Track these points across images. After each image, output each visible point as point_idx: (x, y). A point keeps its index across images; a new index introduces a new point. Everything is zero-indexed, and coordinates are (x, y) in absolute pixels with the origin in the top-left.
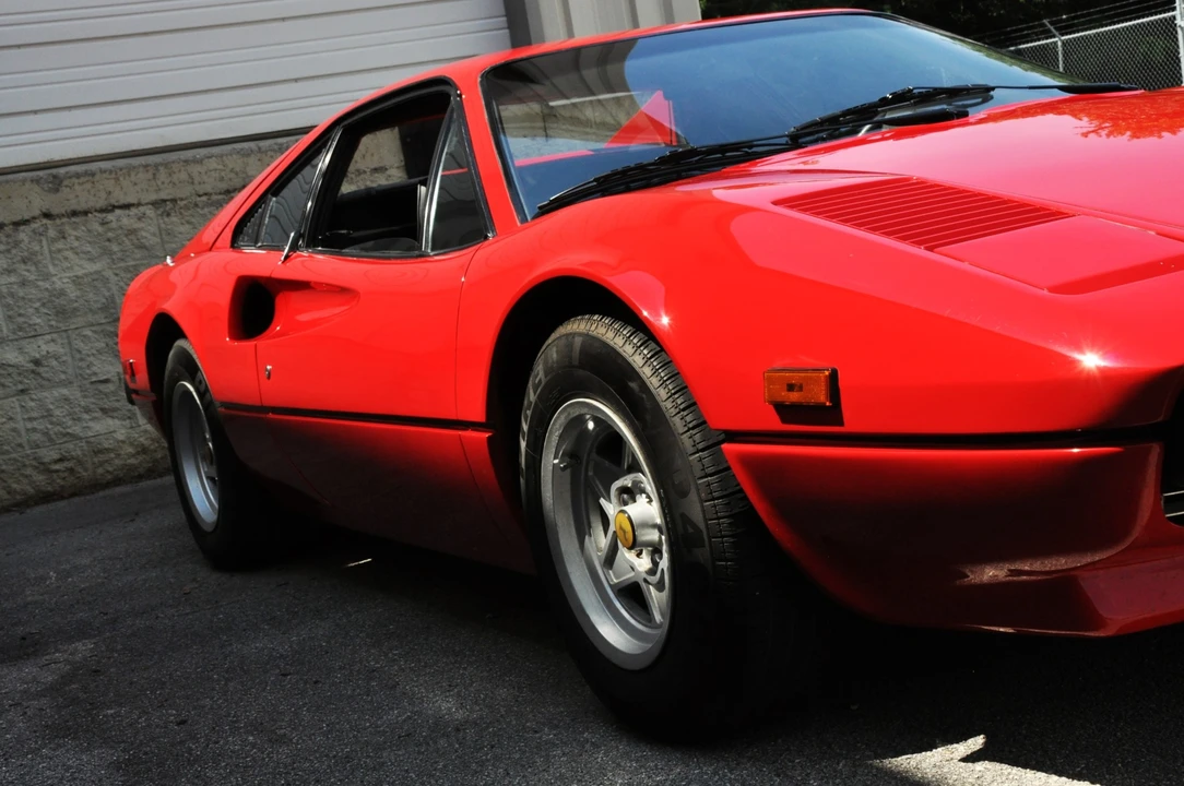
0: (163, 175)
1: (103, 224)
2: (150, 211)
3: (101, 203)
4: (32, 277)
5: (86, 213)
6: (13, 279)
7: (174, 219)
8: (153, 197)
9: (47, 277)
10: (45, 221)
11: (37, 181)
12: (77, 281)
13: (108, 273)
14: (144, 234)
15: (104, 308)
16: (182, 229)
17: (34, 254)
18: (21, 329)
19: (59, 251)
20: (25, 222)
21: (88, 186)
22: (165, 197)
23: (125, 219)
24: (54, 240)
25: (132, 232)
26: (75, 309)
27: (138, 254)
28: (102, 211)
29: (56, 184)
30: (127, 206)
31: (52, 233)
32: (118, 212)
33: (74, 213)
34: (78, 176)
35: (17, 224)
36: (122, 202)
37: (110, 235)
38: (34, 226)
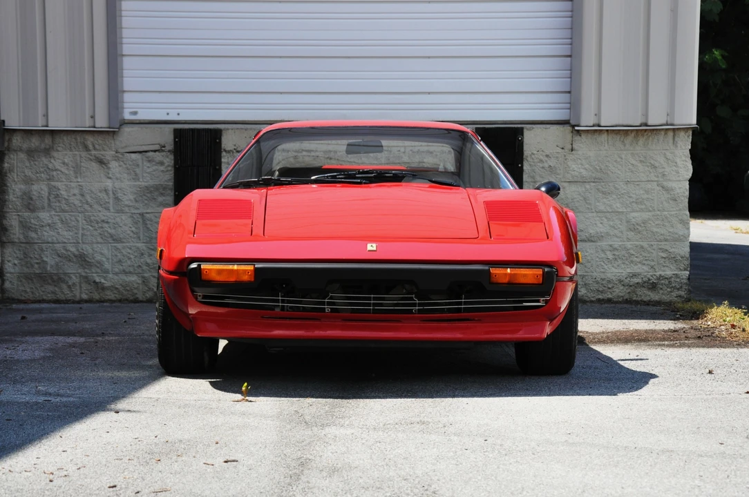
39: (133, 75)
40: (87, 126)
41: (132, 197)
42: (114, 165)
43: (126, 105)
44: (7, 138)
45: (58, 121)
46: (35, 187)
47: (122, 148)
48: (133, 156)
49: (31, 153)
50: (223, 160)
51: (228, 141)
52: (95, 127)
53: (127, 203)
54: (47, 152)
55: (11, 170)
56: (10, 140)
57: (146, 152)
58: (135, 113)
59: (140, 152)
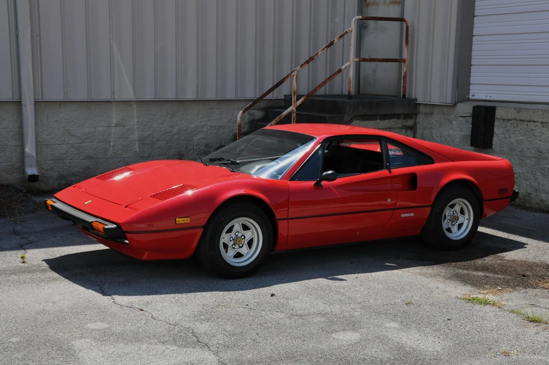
0: (545, 115)
1: (527, 125)
2: (539, 124)
3: (528, 119)
4: (507, 137)
5: (524, 121)
6: (503, 136)
7: (545, 129)
8: (541, 120)
9: (510, 138)
10: (515, 121)
11: (515, 109)
12: (517, 141)
13: (524, 141)
14: (536, 131)
15: (521, 151)
16: (546, 133)
17: (509, 130)
18: (501, 151)
19: (515, 131)
20: (510, 120)
21: (526, 113)
22: (545, 121)
23: (532, 125)
24: (515, 127)
25: (533, 130)
26: (515, 149)
27: (533, 137)
28: (528, 121)
29: (519, 110)
30: (535, 122)
31: (515, 125)
32: (532, 122)
33: (521, 120)
34: (525, 109)
35: (508, 120)
36: (534, 120)
37: (527, 129)
38: (512, 122)
39: (476, 76)
40: (444, 102)
41: (458, 140)
42: (454, 123)
43: (470, 91)
44: (418, 107)
45: (435, 100)
46: (425, 132)
47: (458, 114)
48: (461, 119)
49: (426, 114)
50: (495, 124)
51: (499, 113)
52: (446, 103)
53: (456, 143)
54: (431, 114)
55: (419, 123)
56: (419, 108)
57: (466, 117)
58: (473, 96)
59: (464, 117)
